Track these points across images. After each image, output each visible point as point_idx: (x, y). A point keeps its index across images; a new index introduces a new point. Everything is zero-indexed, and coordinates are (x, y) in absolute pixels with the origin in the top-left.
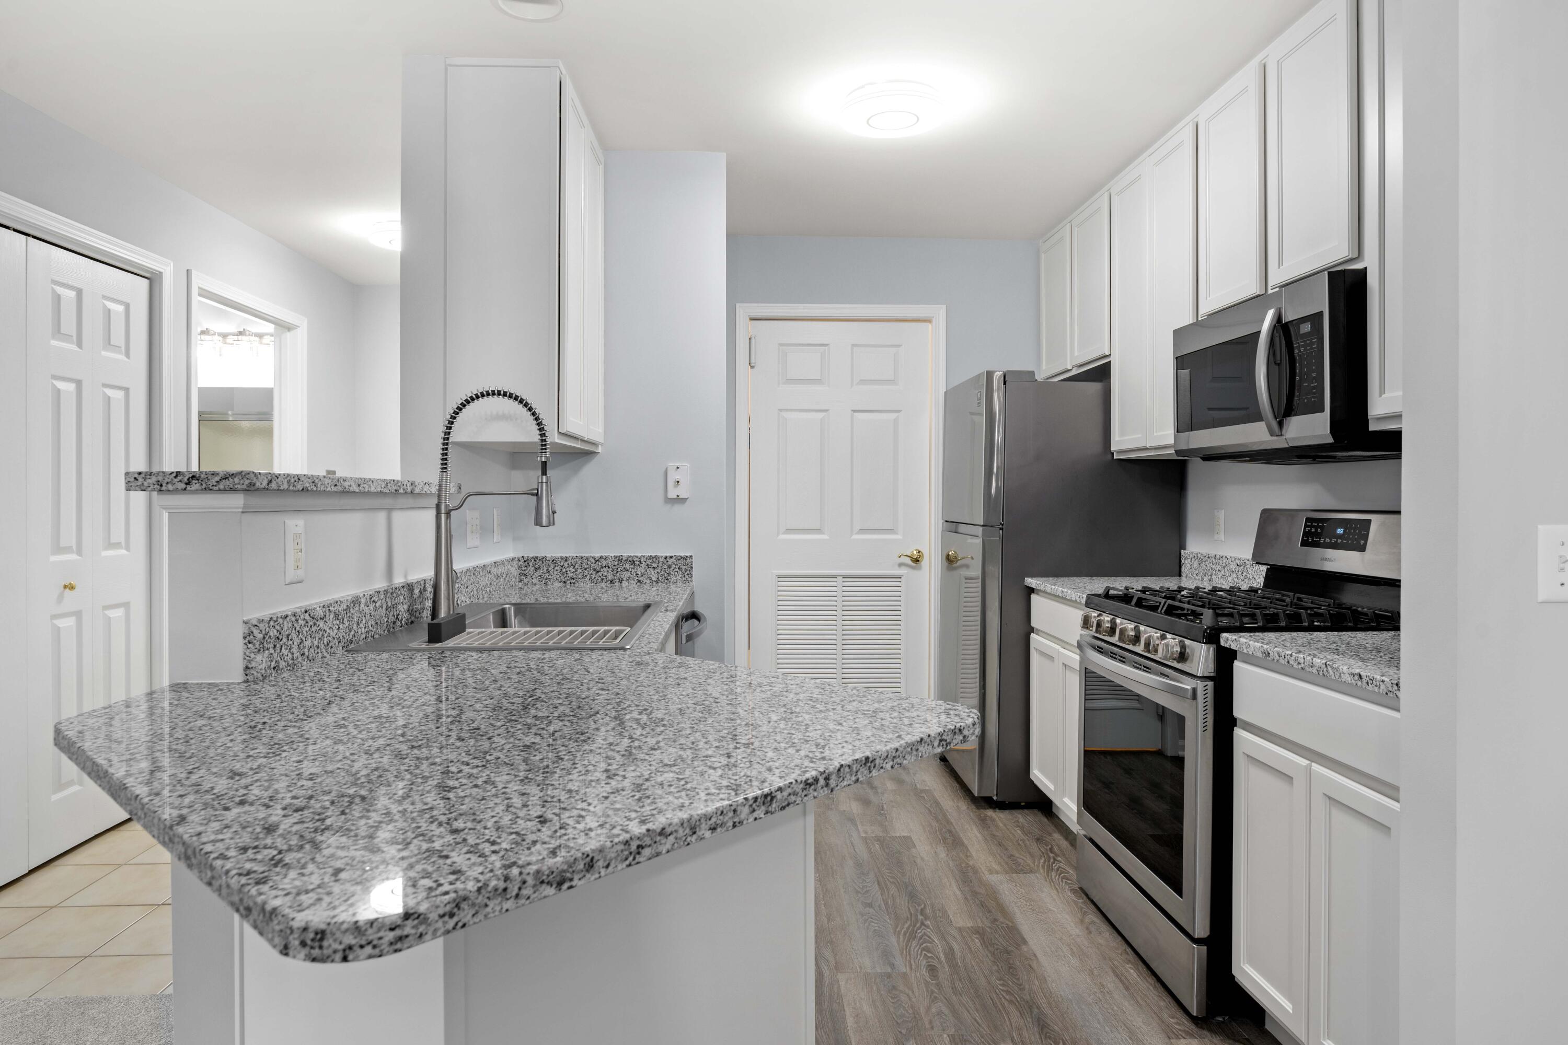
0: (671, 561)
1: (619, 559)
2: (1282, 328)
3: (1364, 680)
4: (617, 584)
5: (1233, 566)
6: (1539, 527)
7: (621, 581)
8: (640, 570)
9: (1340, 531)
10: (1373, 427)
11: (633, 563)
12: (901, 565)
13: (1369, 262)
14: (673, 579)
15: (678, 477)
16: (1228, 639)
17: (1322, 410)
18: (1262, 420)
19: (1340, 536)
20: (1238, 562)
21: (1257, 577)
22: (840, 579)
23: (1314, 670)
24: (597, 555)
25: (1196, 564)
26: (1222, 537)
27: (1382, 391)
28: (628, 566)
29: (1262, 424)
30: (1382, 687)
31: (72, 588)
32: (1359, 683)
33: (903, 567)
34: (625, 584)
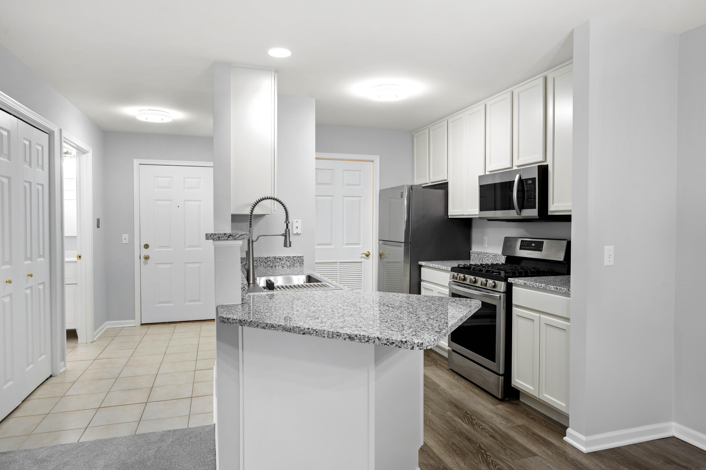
0: (295, 258)
1: (275, 258)
2: (521, 181)
3: (558, 289)
4: (274, 268)
5: (491, 256)
6: (605, 247)
7: (275, 266)
8: (283, 262)
9: (533, 245)
10: (549, 214)
11: (280, 259)
12: (362, 257)
13: (549, 162)
14: (296, 265)
15: (297, 226)
16: (510, 280)
17: (535, 208)
18: (515, 210)
19: (533, 246)
20: (493, 255)
21: (502, 260)
22: (338, 264)
23: (542, 288)
24: (266, 256)
25: (476, 256)
26: (486, 246)
27: (553, 203)
28: (278, 260)
29: (515, 211)
30: (564, 291)
31: (31, 276)
32: (557, 290)
33: (363, 258)
34: (277, 268)
